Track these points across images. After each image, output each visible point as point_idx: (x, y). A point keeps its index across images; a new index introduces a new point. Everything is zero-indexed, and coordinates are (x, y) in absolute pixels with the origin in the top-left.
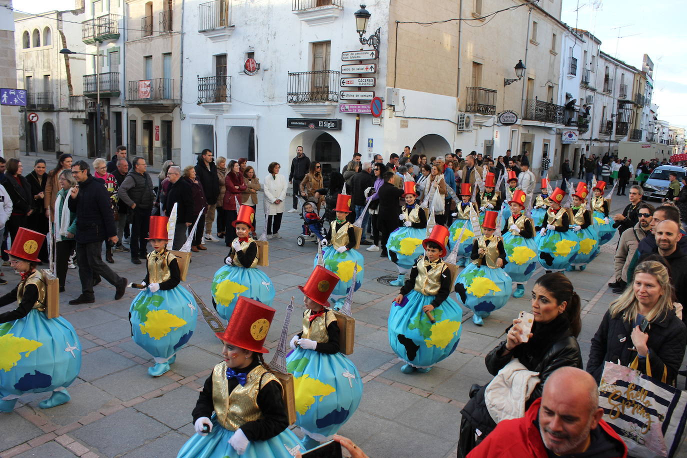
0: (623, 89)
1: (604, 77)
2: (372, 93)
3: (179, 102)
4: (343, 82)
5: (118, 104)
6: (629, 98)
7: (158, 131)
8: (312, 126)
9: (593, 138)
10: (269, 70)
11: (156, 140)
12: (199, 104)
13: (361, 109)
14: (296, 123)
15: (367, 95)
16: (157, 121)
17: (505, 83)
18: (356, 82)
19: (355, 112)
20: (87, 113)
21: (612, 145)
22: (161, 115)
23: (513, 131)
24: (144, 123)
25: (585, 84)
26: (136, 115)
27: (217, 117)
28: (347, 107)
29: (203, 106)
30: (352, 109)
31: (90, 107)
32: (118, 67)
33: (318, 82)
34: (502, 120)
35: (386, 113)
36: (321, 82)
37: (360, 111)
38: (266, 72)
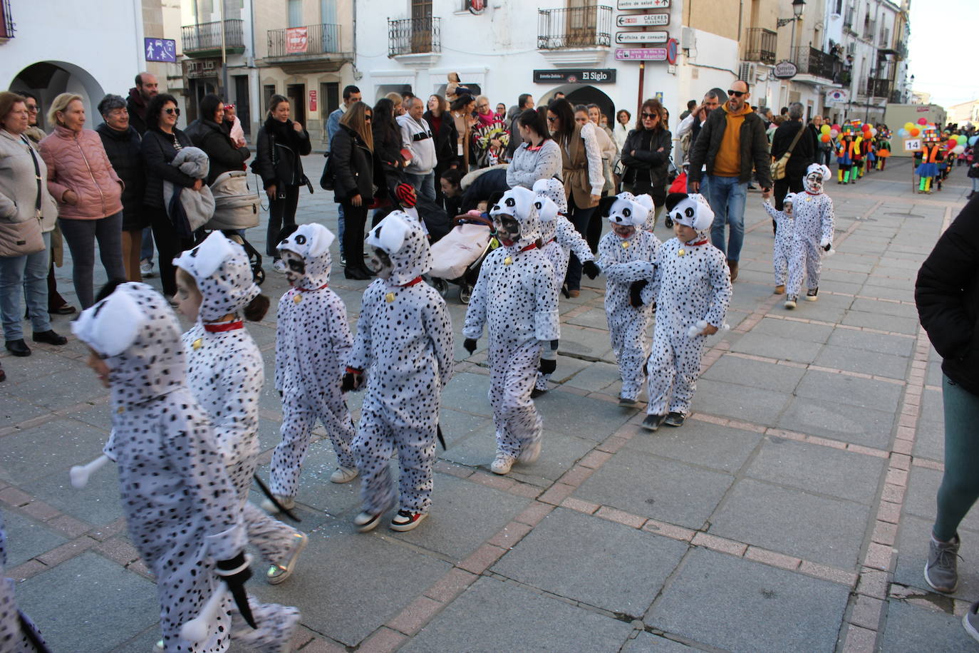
0: (884, 34)
1: (864, 18)
2: (665, 34)
3: (351, 56)
4: (620, 21)
5: (242, 64)
6: (889, 47)
7: (314, 97)
8: (572, 79)
9: (852, 101)
10: (502, 8)
11: (312, 110)
12: (390, 56)
13: (649, 54)
14: (548, 76)
15: (659, 37)
16: (313, 84)
17: (778, 23)
18: (641, 20)
19: (639, 58)
20: (187, 80)
21: (870, 110)
22: (319, 75)
23: (783, 88)
24: (288, 89)
25: (847, 26)
26: (276, 78)
27: (417, 73)
28: (627, 53)
29: (396, 59)
30: (634, 55)
31: (191, 71)
32: (240, 12)
33: (577, 22)
34: (776, 72)
35: (681, 59)
36: (582, 22)
37: (646, 58)
38: (498, 10)
